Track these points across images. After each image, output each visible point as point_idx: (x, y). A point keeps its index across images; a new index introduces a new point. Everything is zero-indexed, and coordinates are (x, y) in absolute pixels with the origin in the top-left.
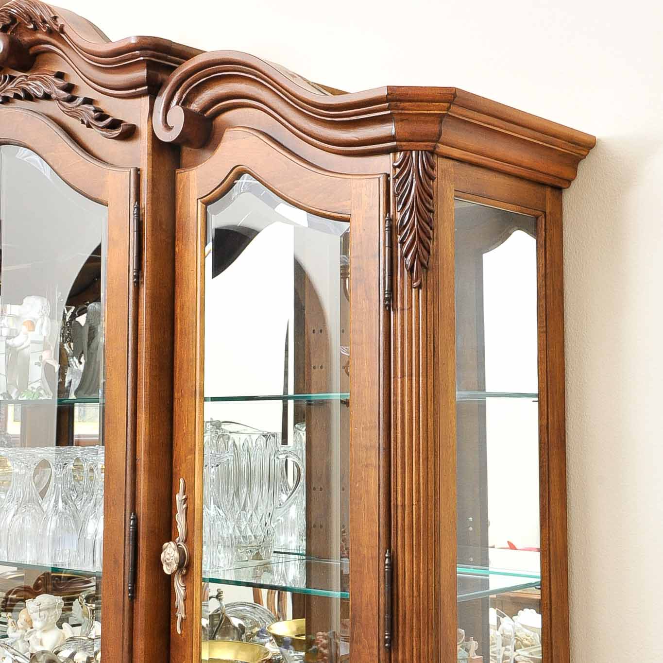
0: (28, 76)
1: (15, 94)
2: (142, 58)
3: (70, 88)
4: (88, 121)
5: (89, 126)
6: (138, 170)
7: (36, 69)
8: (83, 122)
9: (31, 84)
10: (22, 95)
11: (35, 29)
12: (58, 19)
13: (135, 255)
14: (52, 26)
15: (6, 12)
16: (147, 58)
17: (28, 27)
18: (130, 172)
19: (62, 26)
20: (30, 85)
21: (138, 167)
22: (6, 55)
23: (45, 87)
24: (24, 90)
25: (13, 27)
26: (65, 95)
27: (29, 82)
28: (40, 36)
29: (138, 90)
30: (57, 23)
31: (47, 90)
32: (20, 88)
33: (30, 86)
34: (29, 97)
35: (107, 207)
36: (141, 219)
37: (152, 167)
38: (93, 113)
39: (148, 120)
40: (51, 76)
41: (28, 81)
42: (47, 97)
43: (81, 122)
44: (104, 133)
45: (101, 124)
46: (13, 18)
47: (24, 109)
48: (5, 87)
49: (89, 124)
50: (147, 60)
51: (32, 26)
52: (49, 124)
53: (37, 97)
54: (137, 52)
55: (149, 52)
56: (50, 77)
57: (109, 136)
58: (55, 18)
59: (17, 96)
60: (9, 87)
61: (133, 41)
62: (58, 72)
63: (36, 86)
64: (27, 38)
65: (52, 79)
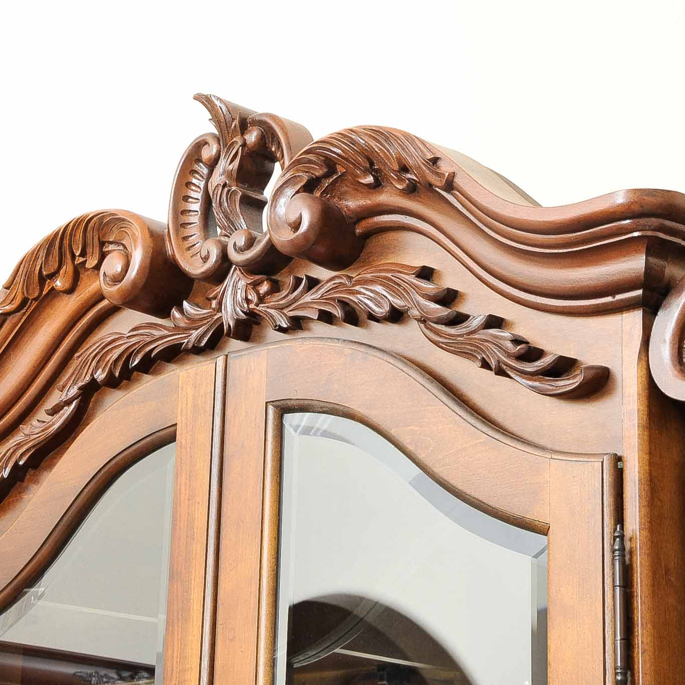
0: (353, 278)
1: (320, 310)
2: (636, 234)
3: (449, 298)
4: (499, 362)
5: (501, 372)
6: (618, 459)
7: (367, 263)
8: (485, 365)
9: (363, 290)
10: (338, 312)
11: (377, 185)
12: (439, 163)
13: (619, 638)
14: (424, 176)
15: (317, 154)
16: (649, 233)
17: (363, 181)
18: (602, 462)
19: (453, 175)
20: (360, 293)
21: (619, 454)
22: (313, 237)
23: (392, 296)
24: (343, 304)
25: (327, 183)
26: (442, 311)
27: (357, 288)
28: (385, 198)
29: (619, 297)
30: (438, 171)
31: (398, 303)
32: (333, 299)
33: (359, 296)
34: (352, 317)
35: (546, 537)
36: (627, 562)
37: (650, 453)
38: (509, 345)
39: (639, 358)
40: (408, 274)
41: (354, 285)
42: (396, 316)
43: (479, 364)
44: (537, 384)
45: (530, 367)
46: (330, 165)
47: (344, 341)
48: (295, 300)
49: (500, 367)
50: (647, 236)
51: (370, 179)
52: (404, 369)
53: (372, 317)
54: (628, 221)
55: (655, 221)
56: (407, 277)
57: (547, 390)
58: (435, 161)
59: (326, 317)
60: (308, 298)
61: (620, 200)
62: (424, 267)
63: (371, 295)
64: (352, 203)
65: (412, 280)
